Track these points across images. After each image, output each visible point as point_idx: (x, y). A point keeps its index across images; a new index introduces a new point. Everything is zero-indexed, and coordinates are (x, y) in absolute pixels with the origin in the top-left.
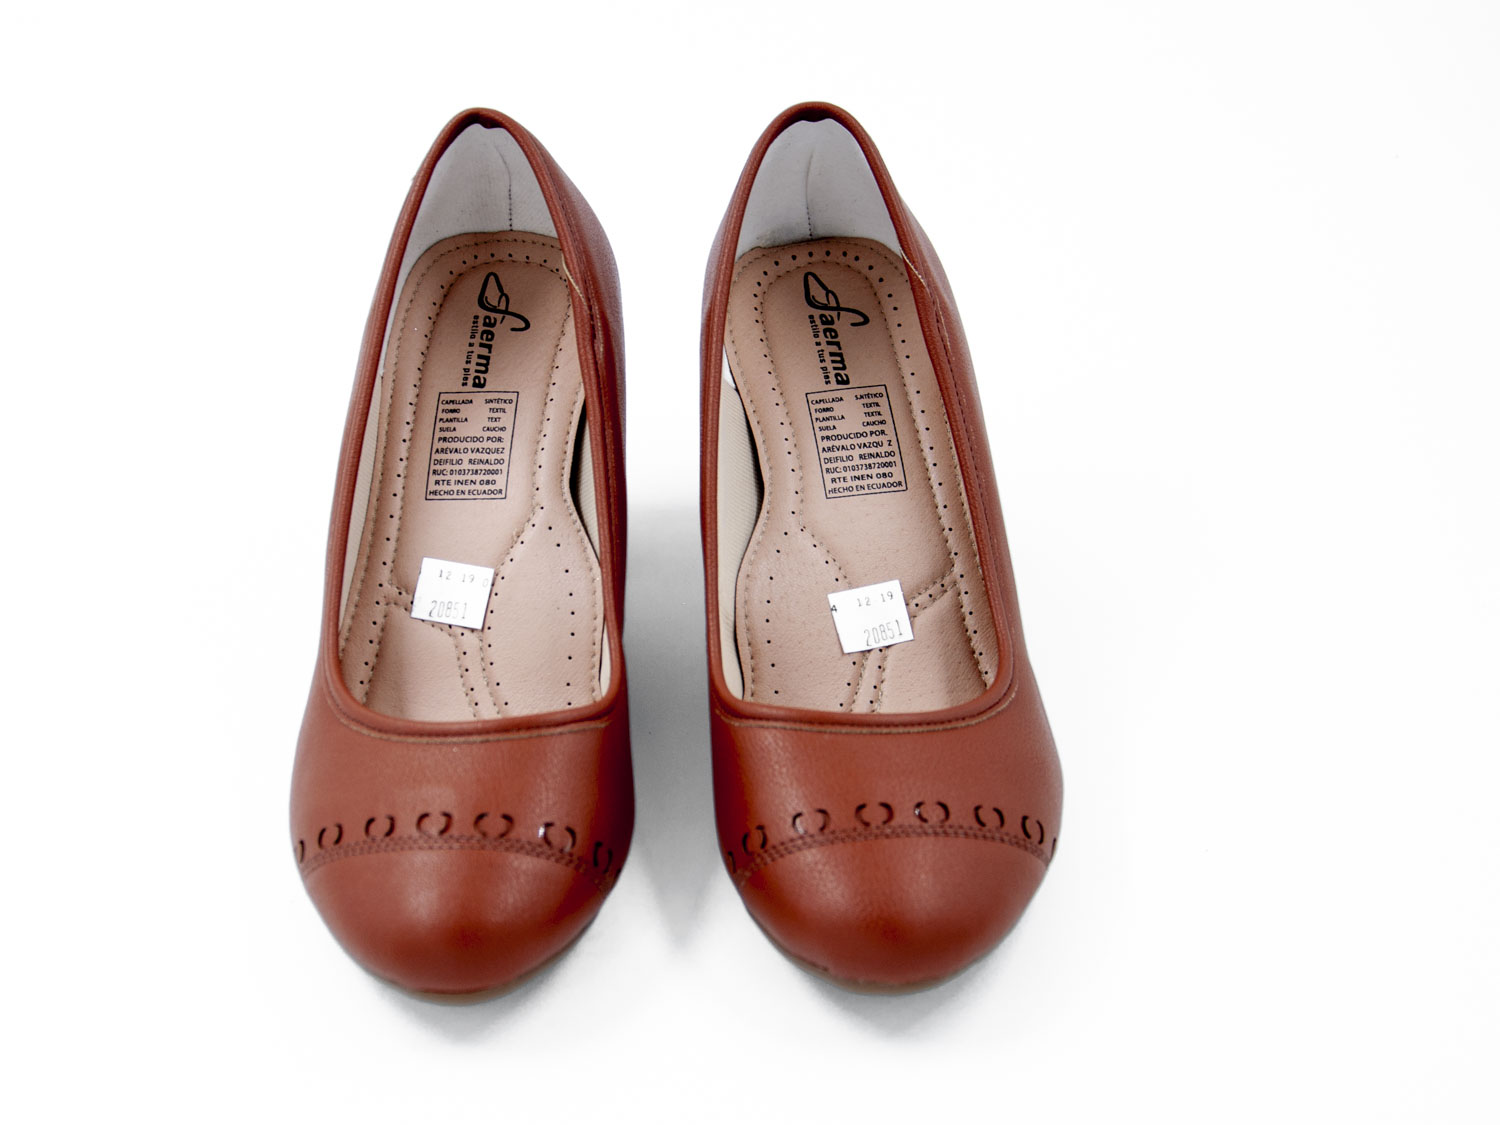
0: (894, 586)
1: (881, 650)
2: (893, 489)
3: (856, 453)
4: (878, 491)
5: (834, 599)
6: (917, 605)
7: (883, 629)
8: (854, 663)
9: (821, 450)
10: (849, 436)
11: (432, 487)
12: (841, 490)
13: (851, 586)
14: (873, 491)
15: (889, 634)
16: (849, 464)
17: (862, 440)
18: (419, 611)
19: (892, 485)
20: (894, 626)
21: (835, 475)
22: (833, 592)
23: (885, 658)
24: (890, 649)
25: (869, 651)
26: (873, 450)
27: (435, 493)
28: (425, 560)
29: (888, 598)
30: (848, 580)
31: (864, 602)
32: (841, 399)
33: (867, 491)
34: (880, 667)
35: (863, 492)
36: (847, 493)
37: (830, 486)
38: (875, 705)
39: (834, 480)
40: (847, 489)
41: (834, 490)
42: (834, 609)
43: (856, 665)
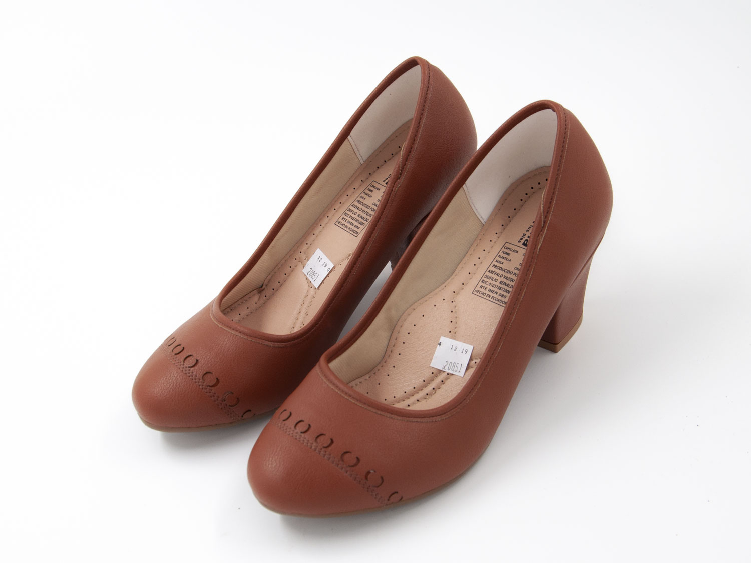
0: (470, 348)
1: (448, 374)
2: (501, 304)
3: (500, 279)
4: (494, 301)
5: (443, 340)
6: (475, 363)
7: (454, 365)
8: (433, 373)
9: (488, 270)
10: (504, 270)
11: (340, 220)
12: (481, 293)
13: (454, 338)
14: (492, 300)
15: (456, 369)
16: (493, 283)
17: (508, 275)
18: (305, 271)
19: (502, 302)
20: (459, 366)
21: (484, 285)
22: (444, 336)
23: (447, 379)
24: (453, 376)
25: (444, 372)
26: (508, 282)
27: (339, 222)
28: (318, 249)
29: (464, 352)
30: (453, 334)
31: (454, 348)
32: (517, 252)
33: (490, 299)
34: (442, 381)
35: (488, 298)
36: (482, 295)
37: (478, 288)
38: (428, 397)
39: (481, 287)
40: (483, 294)
41: (478, 291)
42: (440, 344)
43: (433, 375)
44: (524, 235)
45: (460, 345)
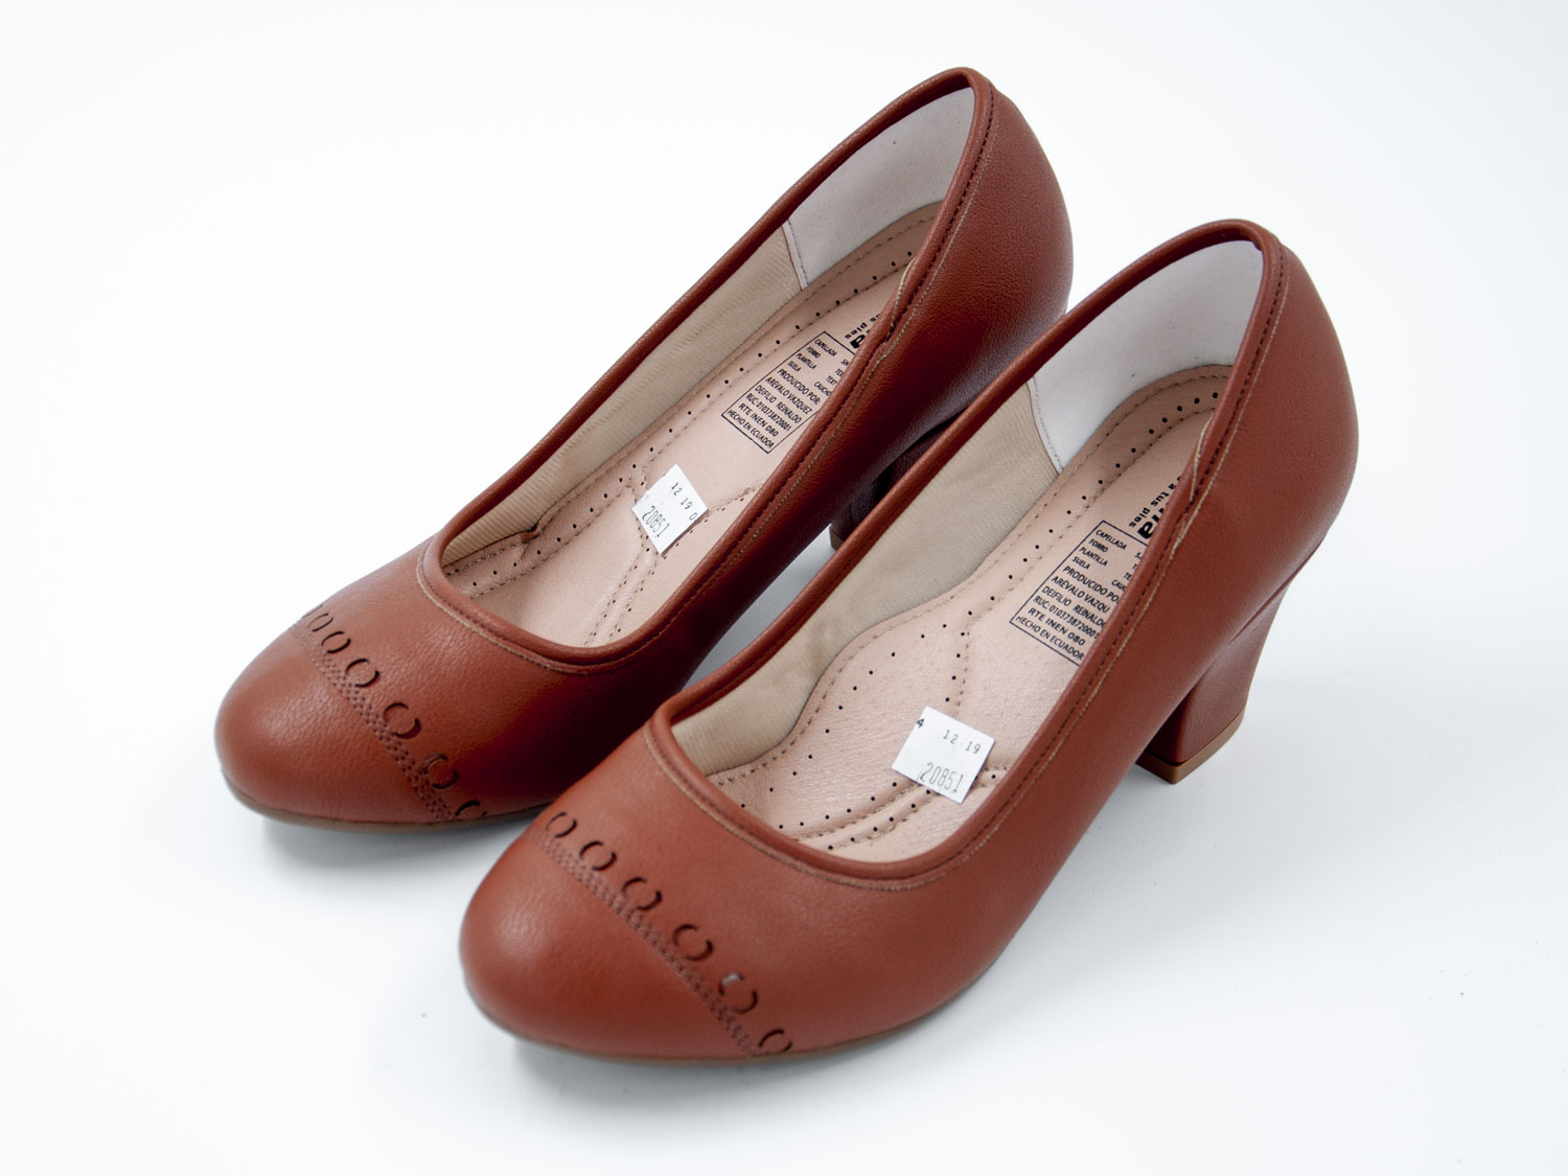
0: (986, 742)
1: (928, 792)
2: (1071, 656)
3: (1076, 601)
4: (1057, 648)
5: (929, 714)
6: (994, 777)
7: (946, 773)
8: (895, 784)
9: (1054, 576)
10: (1089, 583)
11: (736, 408)
12: (1029, 624)
13: (954, 715)
14: (1052, 645)
15: (947, 782)
16: (1061, 606)
17: (1096, 595)
18: (640, 509)
19: (1074, 652)
20: (956, 778)
21: (1039, 608)
22: (934, 708)
23: (925, 802)
24: (939, 798)
25: (920, 785)
26: (1093, 610)
27: (732, 413)
28: (676, 466)
29: (972, 749)
30: (953, 705)
31: (951, 737)
32: (1124, 547)
33: (1047, 641)
34: (913, 806)
35: (1043, 639)
36: (1030, 631)
37: (1025, 613)
38: (876, 834)
39: (1032, 611)
40: (1034, 627)
41: (1023, 620)
42: (920, 723)
43: (895, 788)
44: (1146, 511)
45: (965, 732)
